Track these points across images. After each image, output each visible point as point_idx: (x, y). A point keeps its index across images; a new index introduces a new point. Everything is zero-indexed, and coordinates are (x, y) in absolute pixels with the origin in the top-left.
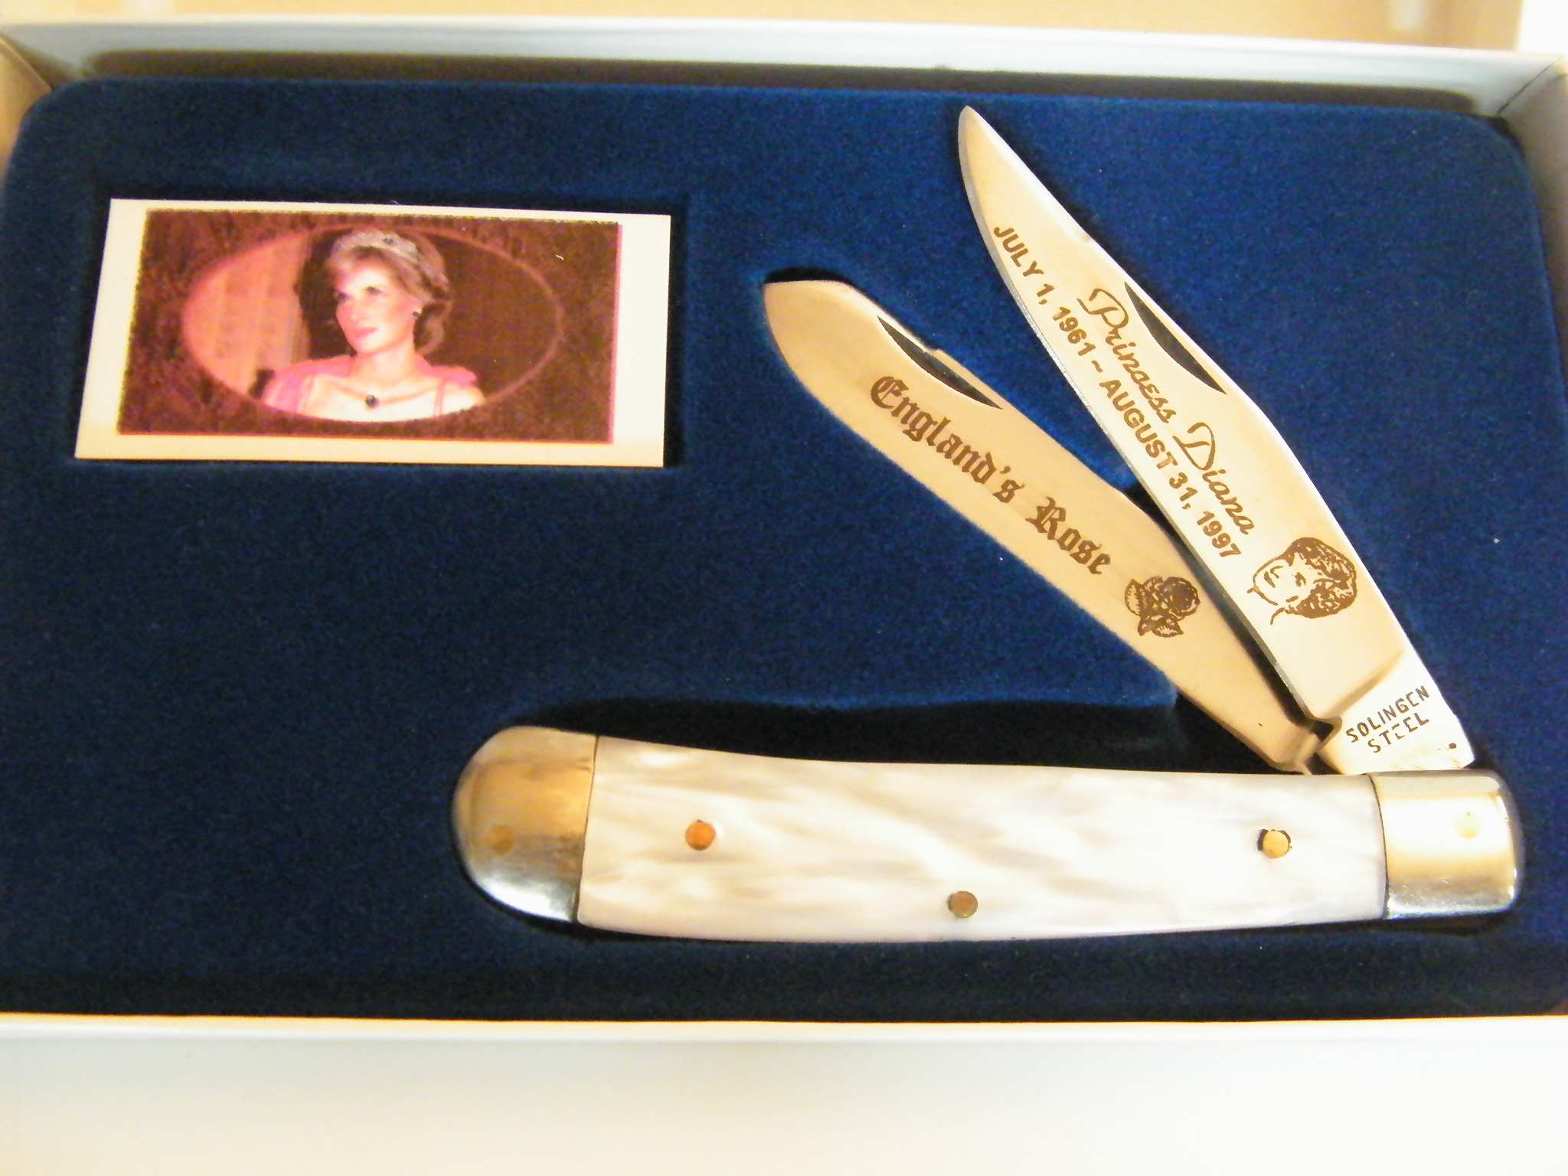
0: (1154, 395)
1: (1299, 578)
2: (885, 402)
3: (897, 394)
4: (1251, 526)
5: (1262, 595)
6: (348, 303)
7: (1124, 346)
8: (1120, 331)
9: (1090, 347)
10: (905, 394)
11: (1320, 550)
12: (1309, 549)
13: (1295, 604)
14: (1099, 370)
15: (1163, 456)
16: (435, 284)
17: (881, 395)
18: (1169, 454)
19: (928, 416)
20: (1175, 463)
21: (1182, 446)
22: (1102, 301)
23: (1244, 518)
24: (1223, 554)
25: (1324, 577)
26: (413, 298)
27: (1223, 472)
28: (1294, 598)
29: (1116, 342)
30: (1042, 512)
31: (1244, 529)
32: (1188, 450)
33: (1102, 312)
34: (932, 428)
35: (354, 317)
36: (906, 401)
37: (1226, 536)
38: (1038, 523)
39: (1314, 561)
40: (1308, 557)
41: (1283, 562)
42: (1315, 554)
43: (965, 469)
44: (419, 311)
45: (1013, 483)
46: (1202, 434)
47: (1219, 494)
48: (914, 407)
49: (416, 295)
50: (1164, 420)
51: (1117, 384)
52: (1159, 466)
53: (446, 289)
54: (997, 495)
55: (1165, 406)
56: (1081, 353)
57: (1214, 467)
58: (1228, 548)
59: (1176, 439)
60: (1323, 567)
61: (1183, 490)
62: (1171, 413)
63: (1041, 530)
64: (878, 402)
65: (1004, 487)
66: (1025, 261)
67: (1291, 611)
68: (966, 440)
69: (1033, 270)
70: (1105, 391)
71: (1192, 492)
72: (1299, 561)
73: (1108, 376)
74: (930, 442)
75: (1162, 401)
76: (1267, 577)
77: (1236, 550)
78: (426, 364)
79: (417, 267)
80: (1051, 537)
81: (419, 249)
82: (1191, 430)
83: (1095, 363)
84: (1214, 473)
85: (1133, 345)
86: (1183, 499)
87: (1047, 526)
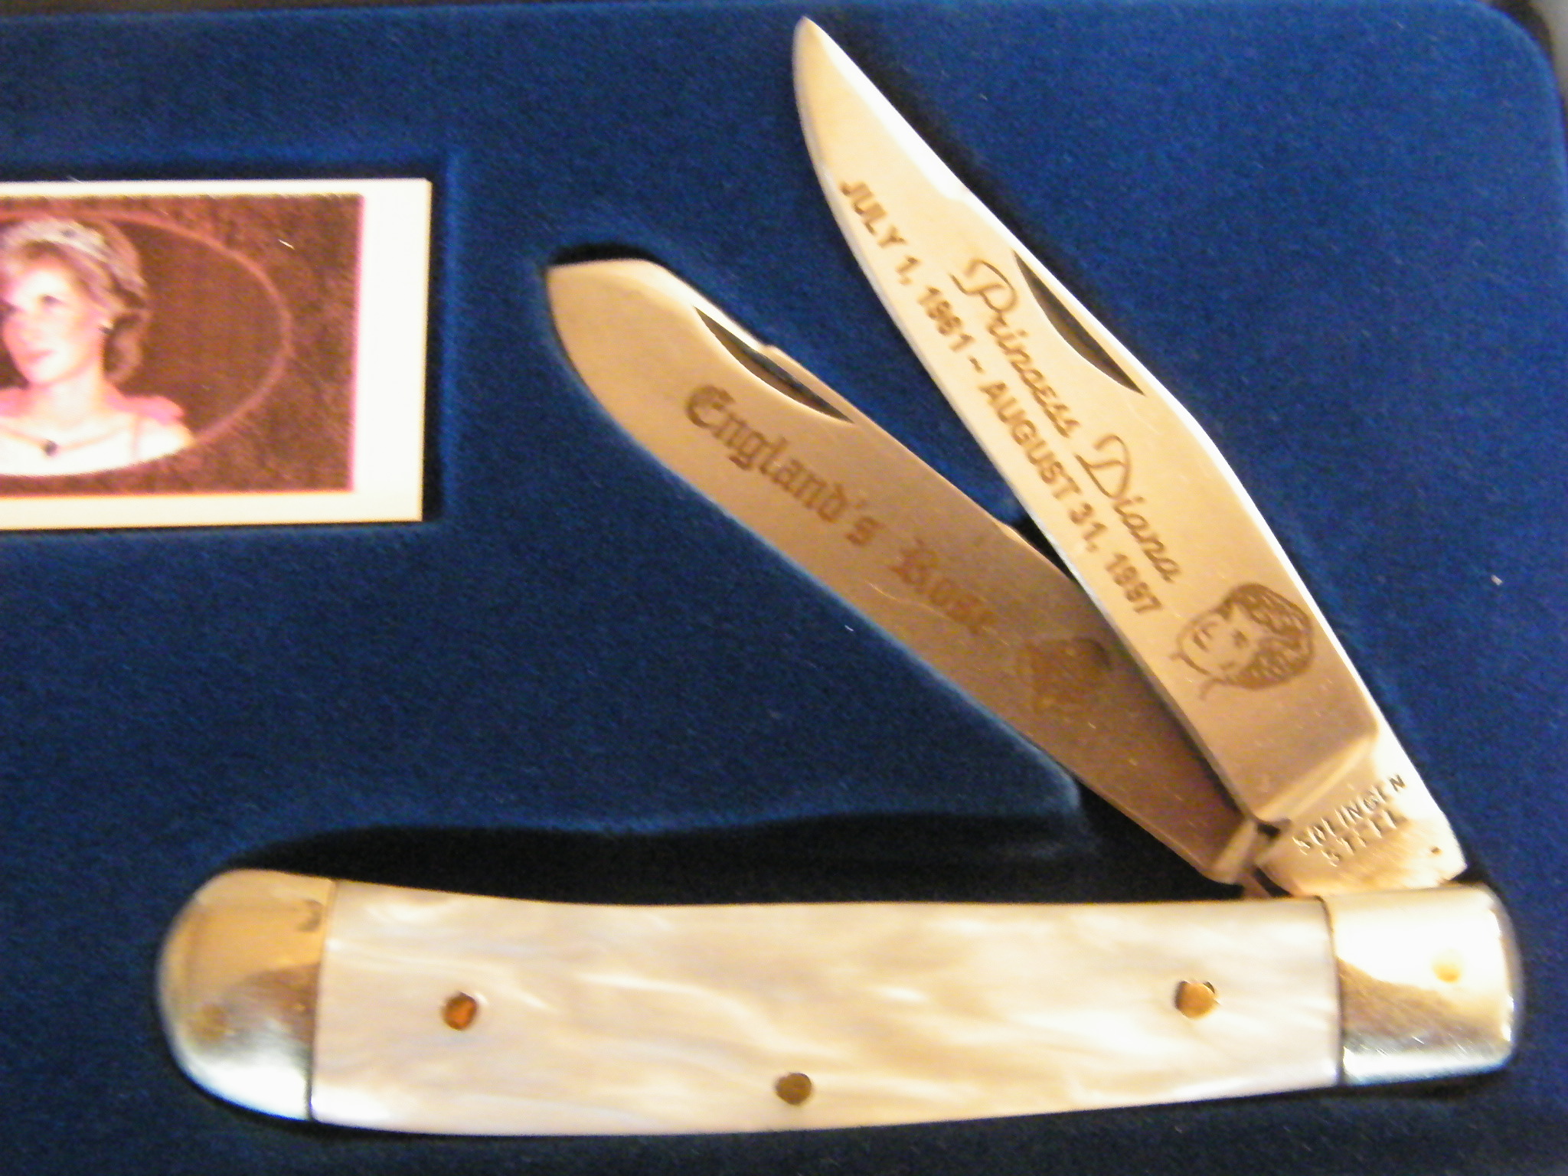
0: (1050, 400)
1: (1240, 638)
2: (705, 420)
3: (719, 407)
4: (1176, 571)
5: (1190, 663)
6: (16, 318)
7: (1010, 337)
8: (1008, 317)
9: (966, 339)
10: (731, 408)
11: (1265, 598)
12: (1252, 599)
13: (1233, 672)
14: (978, 368)
15: (1061, 482)
16: (128, 287)
17: (700, 412)
18: (1070, 480)
19: (758, 435)
20: (1077, 490)
21: (1086, 466)
22: (984, 277)
23: (1168, 561)
24: (1139, 610)
25: (1271, 634)
26: (99, 308)
27: (1140, 500)
28: (1231, 665)
29: (1002, 331)
30: (910, 556)
31: (1167, 575)
32: (1097, 473)
33: (981, 292)
34: (766, 451)
35: (26, 336)
36: (732, 417)
37: (1144, 586)
38: (903, 572)
39: (1259, 615)
40: (1249, 608)
41: (1218, 618)
42: (1260, 604)
43: (809, 505)
44: (108, 324)
45: (870, 520)
46: (1114, 451)
47: (1134, 530)
48: (742, 424)
49: (104, 305)
50: (1062, 432)
51: (1001, 387)
52: (1057, 496)
53: (141, 293)
54: (851, 538)
55: (1066, 415)
56: (956, 348)
57: (1130, 494)
58: (1147, 601)
59: (1080, 459)
60: (1269, 624)
61: (1087, 527)
62: (1071, 423)
63: (907, 579)
64: (696, 420)
65: (859, 527)
66: (882, 227)
67: (1227, 681)
68: (810, 466)
69: (893, 239)
70: (986, 397)
71: (1099, 527)
72: (1238, 614)
73: (991, 378)
74: (763, 470)
75: (1060, 407)
76: (1197, 640)
77: (1156, 604)
78: (118, 396)
79: (104, 266)
80: (920, 591)
81: (108, 243)
82: (1100, 445)
83: (974, 361)
84: (1128, 502)
85: (1023, 333)
86: (1088, 537)
87: (915, 575)
